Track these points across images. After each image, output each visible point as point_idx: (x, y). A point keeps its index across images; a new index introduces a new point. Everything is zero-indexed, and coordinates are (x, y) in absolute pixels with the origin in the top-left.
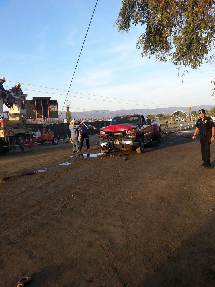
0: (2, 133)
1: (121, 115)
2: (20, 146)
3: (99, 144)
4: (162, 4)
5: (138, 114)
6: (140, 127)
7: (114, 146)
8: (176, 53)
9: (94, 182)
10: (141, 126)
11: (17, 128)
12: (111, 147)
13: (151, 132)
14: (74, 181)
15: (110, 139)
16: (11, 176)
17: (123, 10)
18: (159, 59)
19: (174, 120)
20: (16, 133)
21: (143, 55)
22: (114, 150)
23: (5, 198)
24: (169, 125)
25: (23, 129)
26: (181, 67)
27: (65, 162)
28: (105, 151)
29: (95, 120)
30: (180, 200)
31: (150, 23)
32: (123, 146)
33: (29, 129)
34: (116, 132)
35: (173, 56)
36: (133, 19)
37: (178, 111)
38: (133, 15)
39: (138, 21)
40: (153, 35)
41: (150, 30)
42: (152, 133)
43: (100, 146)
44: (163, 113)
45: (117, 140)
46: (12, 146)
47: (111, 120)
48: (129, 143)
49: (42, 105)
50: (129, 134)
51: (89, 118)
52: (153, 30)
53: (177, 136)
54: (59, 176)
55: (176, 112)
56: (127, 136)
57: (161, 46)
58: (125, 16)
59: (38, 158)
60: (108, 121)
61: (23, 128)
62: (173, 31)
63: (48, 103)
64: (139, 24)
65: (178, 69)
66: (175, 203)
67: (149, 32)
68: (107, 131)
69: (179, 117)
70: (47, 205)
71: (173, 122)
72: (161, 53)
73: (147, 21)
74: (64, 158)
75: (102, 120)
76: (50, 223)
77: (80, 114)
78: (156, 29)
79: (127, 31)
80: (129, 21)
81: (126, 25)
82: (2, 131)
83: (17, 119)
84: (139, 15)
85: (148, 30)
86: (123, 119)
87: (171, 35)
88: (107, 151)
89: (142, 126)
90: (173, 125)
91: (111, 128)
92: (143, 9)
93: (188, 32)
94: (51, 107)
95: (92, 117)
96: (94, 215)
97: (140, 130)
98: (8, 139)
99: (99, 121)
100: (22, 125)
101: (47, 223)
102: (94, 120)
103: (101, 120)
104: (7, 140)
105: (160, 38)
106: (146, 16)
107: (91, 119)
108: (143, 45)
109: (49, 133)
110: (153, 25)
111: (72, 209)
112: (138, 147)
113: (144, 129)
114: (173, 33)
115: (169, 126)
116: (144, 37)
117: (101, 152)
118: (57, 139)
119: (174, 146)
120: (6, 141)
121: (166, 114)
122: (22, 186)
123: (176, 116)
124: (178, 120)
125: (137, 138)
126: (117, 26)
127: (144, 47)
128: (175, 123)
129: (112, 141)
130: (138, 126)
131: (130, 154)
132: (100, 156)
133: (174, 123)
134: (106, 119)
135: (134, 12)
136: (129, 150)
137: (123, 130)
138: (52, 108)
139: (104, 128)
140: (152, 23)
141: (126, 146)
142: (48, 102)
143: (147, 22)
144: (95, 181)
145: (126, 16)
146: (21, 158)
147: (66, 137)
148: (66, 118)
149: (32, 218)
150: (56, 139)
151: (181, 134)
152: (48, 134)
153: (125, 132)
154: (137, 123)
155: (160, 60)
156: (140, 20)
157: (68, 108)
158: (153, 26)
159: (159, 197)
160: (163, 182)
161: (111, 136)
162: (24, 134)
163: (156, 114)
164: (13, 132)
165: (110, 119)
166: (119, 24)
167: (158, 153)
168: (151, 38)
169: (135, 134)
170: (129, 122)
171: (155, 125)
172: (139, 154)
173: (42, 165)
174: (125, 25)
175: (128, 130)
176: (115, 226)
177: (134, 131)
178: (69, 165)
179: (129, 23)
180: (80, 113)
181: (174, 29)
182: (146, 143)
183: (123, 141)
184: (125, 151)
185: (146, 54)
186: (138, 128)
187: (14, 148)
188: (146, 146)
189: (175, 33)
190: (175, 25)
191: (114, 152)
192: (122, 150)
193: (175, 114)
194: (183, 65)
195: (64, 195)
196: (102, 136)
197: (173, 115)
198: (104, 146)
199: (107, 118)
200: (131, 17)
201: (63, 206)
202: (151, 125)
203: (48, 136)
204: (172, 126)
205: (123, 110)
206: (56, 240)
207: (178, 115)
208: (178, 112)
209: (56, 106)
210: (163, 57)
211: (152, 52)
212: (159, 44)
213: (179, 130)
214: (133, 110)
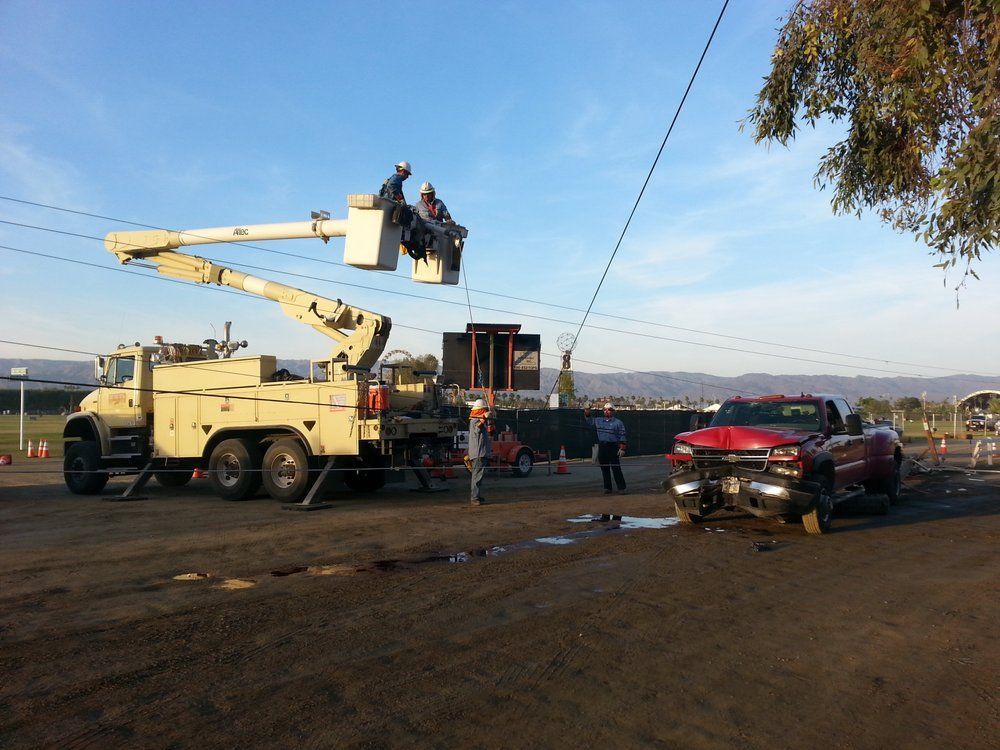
0: (375, 428)
1: (753, 395)
2: (417, 472)
3: (668, 486)
4: (898, 70)
5: (815, 395)
6: (819, 440)
7: (723, 498)
8: (941, 218)
9: (650, 605)
10: (822, 438)
11: (418, 416)
12: (710, 500)
13: (862, 461)
14: (584, 594)
15: (707, 474)
16: (396, 558)
17: (773, 82)
18: (894, 222)
19: (968, 426)
20: (412, 430)
21: (835, 208)
22: (719, 513)
23: (385, 616)
24: (943, 441)
25: (433, 420)
26: (954, 261)
27: (553, 535)
28: (688, 512)
29: (657, 405)
30: (941, 693)
31: (861, 116)
32: (755, 500)
33: (451, 421)
34: (732, 452)
35: (929, 225)
36: (807, 104)
37: (988, 392)
38: (808, 92)
39: (824, 108)
40: (872, 149)
41: (862, 133)
42: (867, 463)
43: (674, 494)
44: (923, 396)
45: (734, 480)
46: (397, 469)
47: (716, 407)
48: (775, 491)
49: (491, 347)
50: (776, 462)
51: (634, 398)
52: (871, 135)
53: (970, 486)
54: (537, 575)
55: (978, 396)
56: (768, 468)
57: (898, 183)
58: (780, 96)
59: (471, 513)
60: (702, 413)
61: (432, 416)
62: (943, 135)
63: (510, 345)
64: (825, 116)
65: (945, 265)
66: (924, 700)
67: (859, 140)
68: (699, 446)
69: (990, 416)
70: (504, 650)
71: (963, 432)
72: (900, 202)
73: (852, 107)
74: (552, 521)
75: (682, 407)
76: (516, 697)
77: (606, 382)
78: (884, 132)
79: (783, 142)
80: (791, 113)
81: (782, 123)
82: (376, 422)
83: (420, 388)
84: (825, 92)
85: (855, 135)
86: (758, 408)
87: (937, 148)
88: (697, 512)
89: (828, 437)
90: (961, 442)
91: (716, 436)
92: (841, 72)
93: (974, 161)
94: (518, 354)
95: (646, 395)
96: (646, 698)
97: (819, 449)
98: (390, 446)
99: (671, 408)
100: (429, 409)
101: (509, 698)
102: (653, 403)
103: (676, 408)
104: (387, 451)
105: (895, 158)
106: (851, 93)
107: (641, 402)
108: (837, 179)
109: (503, 439)
110: (871, 119)
111: (580, 672)
112: (807, 511)
113: (838, 449)
114: (943, 143)
115: (943, 446)
116: (841, 155)
117: (675, 515)
118: (528, 460)
119: (954, 520)
120: (383, 453)
121: (938, 399)
122: (431, 592)
123: (977, 410)
124: (982, 427)
125: (805, 477)
126: (753, 129)
127: (841, 185)
128: (969, 437)
129: (715, 482)
130: (812, 438)
131: (778, 533)
132: (670, 528)
133: (964, 437)
134: (695, 403)
135: (812, 83)
136: (774, 517)
137: (756, 447)
138: (522, 358)
139: (690, 433)
140: (868, 116)
141: (763, 501)
142: (511, 339)
143: (853, 112)
144: (652, 603)
145: (783, 97)
146: (422, 509)
147: (556, 456)
148: (560, 390)
149: (467, 680)
150: (524, 458)
151: (986, 481)
152: (500, 441)
153: (765, 453)
154: (811, 426)
155: (897, 225)
156: (828, 105)
157: (567, 359)
158: (873, 122)
159: (868, 677)
160: (890, 633)
161: (712, 464)
162: (434, 435)
163: (894, 397)
164: (405, 425)
165: (711, 403)
166: (758, 122)
167: (886, 537)
168: (865, 157)
169: (800, 463)
170: (781, 419)
171: (881, 439)
172: (813, 536)
173: (482, 535)
174: (778, 124)
175: (773, 449)
176: (711, 736)
177: (795, 452)
178: (566, 545)
179: (792, 116)
180: (605, 379)
181: (947, 129)
182: (839, 500)
183: (754, 485)
184: (761, 520)
185: (846, 205)
186: (813, 442)
187: (401, 475)
188: (843, 511)
189: (951, 143)
190: (950, 118)
191: (720, 519)
192: (754, 516)
193: (973, 402)
194: (962, 254)
195: (555, 630)
196: (682, 460)
197: (963, 405)
198: (685, 495)
199: (702, 400)
200: (800, 98)
201: (551, 659)
202: (862, 436)
203: (501, 446)
204: (953, 448)
205: (765, 376)
206: (535, 742)
207: (984, 406)
208: (986, 397)
209: (534, 354)
210: (905, 216)
211: (868, 200)
212: (892, 177)
213: (981, 466)
214: (802, 379)
